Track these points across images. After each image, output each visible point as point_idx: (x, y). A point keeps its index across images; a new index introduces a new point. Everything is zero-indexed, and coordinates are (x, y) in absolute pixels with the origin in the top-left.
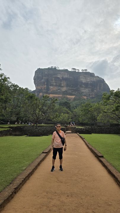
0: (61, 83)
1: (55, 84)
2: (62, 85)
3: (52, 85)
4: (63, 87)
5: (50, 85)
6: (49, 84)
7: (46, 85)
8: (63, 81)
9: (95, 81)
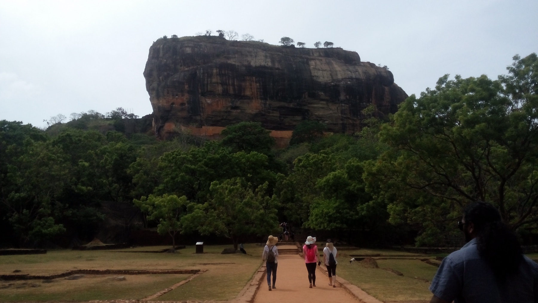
0: (243, 84)
1: (220, 89)
2: (248, 93)
3: (211, 94)
4: (249, 98)
5: (203, 94)
6: (200, 91)
7: (189, 92)
8: (248, 78)
9: (362, 76)
